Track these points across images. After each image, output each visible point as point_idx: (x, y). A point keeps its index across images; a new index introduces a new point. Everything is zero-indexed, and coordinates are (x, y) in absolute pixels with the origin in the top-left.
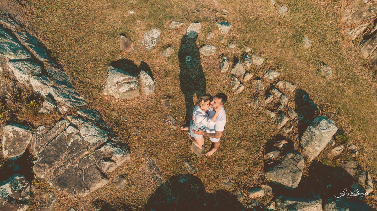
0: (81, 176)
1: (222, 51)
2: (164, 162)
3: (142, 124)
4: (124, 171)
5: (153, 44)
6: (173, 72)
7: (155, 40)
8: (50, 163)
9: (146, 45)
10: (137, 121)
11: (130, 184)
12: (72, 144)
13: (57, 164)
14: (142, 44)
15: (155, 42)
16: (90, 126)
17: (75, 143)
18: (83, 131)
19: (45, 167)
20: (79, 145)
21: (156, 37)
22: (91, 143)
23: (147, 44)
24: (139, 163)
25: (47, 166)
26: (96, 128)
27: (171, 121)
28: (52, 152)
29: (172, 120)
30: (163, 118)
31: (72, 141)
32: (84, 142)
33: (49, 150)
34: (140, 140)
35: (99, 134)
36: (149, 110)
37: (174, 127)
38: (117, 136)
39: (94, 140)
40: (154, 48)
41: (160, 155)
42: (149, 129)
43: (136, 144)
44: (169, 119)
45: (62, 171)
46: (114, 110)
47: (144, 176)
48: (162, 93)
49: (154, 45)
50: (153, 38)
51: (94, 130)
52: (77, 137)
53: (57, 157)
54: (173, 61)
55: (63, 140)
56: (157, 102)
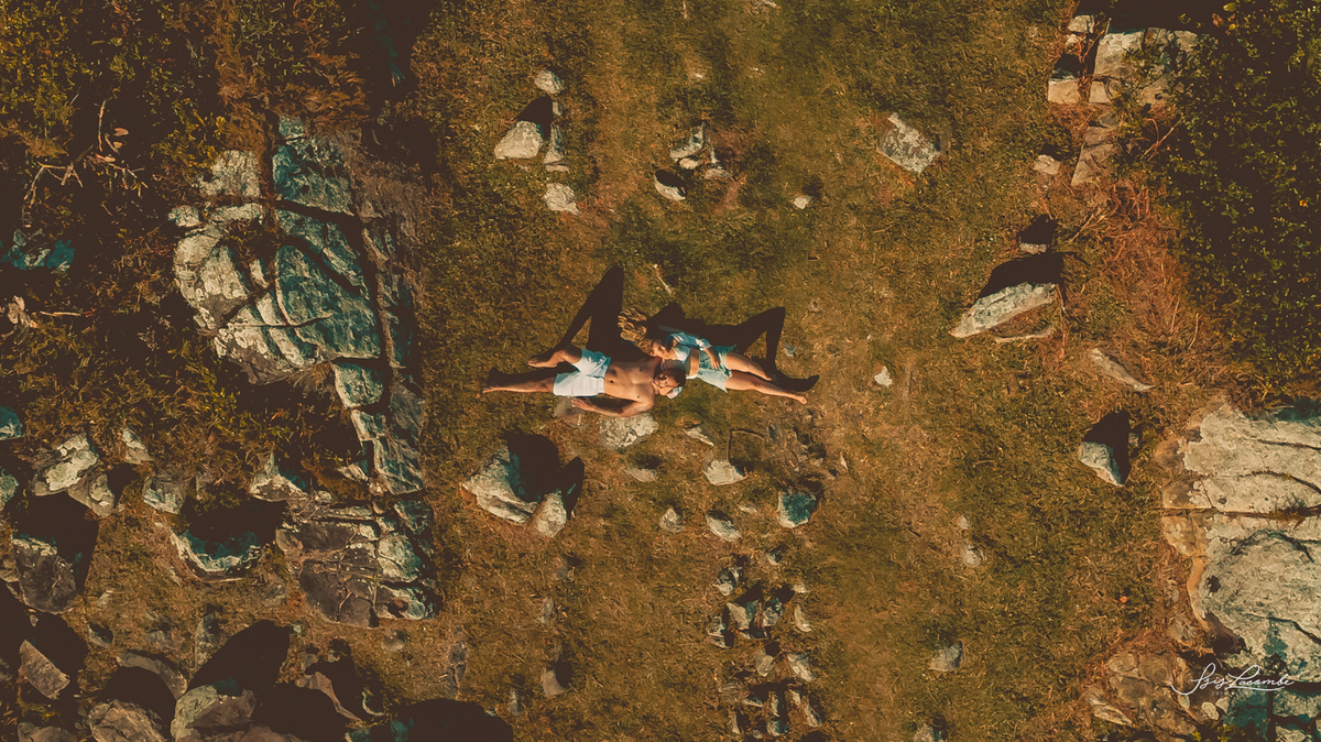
0: (340, 598)
1: (750, 551)
2: (482, 663)
3: (491, 576)
4: (409, 629)
5: (624, 440)
6: (624, 514)
7: (634, 438)
8: (308, 548)
9: (610, 434)
10: (486, 567)
11: (405, 656)
12: (357, 549)
13: (316, 554)
14: (604, 427)
15: (630, 440)
16: (401, 543)
17: (362, 552)
18: (384, 546)
19: (296, 545)
20: (366, 560)
21: (641, 433)
22: (385, 571)
23: (613, 432)
24: (442, 635)
25: (301, 547)
26: (408, 551)
27: (545, 606)
28: (319, 535)
29: (548, 606)
30: (536, 591)
31: (360, 546)
32: (375, 561)
33: (316, 530)
34: (468, 602)
35: (407, 565)
36: (523, 560)
37: (542, 620)
38: (435, 577)
39: (393, 573)
40: (622, 451)
41: (483, 650)
42: (498, 591)
43: (458, 604)
44: (544, 601)
45: (316, 568)
46: (463, 521)
47: (435, 660)
48: (569, 545)
49: (626, 445)
50: (633, 432)
51: (401, 556)
52: (370, 547)
53: (323, 546)
54: (641, 496)
55: (348, 534)
56: (548, 555)
